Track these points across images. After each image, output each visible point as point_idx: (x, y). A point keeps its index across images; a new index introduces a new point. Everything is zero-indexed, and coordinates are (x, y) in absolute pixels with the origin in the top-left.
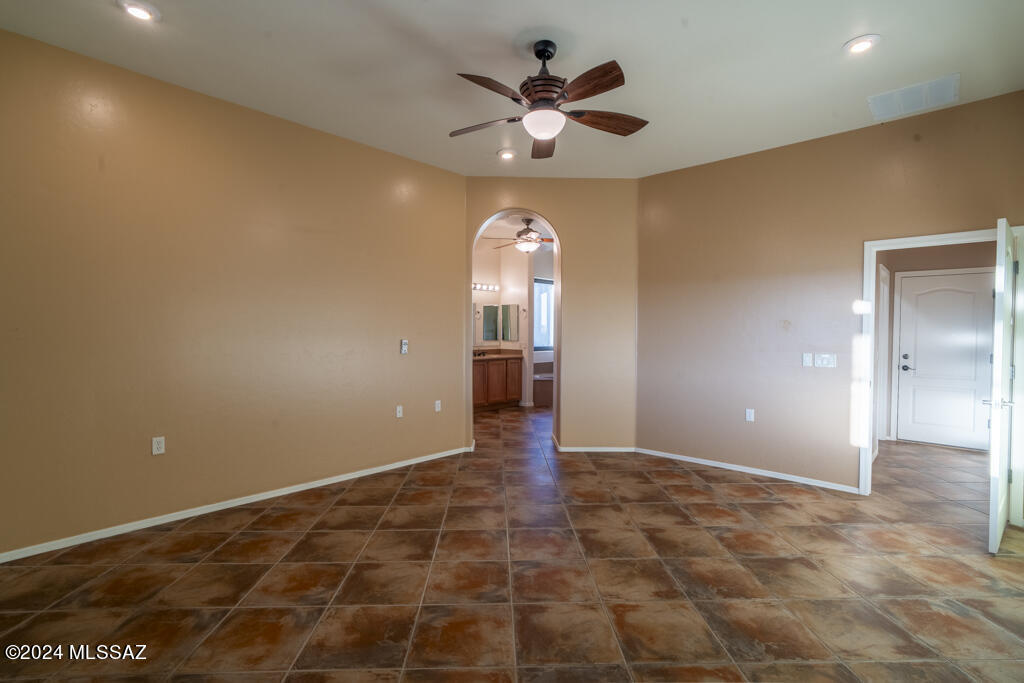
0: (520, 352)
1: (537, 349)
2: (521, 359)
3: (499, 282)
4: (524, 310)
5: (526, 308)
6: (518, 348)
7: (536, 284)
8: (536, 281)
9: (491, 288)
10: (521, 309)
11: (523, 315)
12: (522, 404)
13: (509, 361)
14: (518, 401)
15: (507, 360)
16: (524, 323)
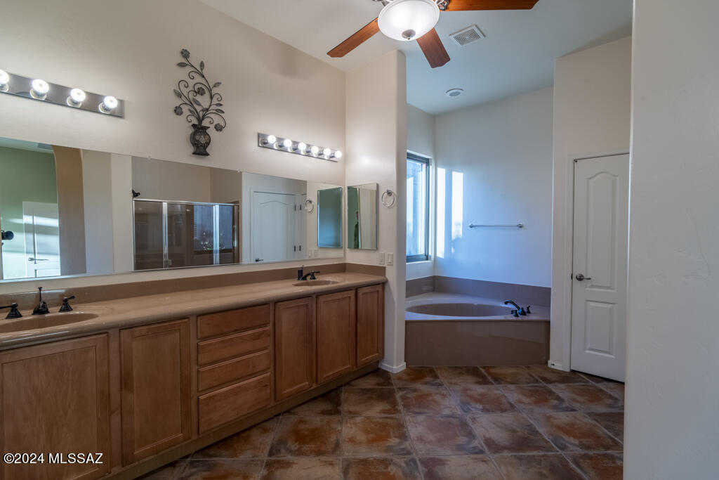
0: (382, 270)
1: (410, 259)
2: (384, 284)
3: (343, 145)
4: (389, 193)
5: (393, 189)
6: (376, 263)
7: (408, 161)
8: (410, 156)
9: (327, 153)
10: (382, 191)
11: (385, 202)
12: (385, 366)
13: (361, 292)
14: (378, 362)
15: (357, 288)
16: (387, 216)
